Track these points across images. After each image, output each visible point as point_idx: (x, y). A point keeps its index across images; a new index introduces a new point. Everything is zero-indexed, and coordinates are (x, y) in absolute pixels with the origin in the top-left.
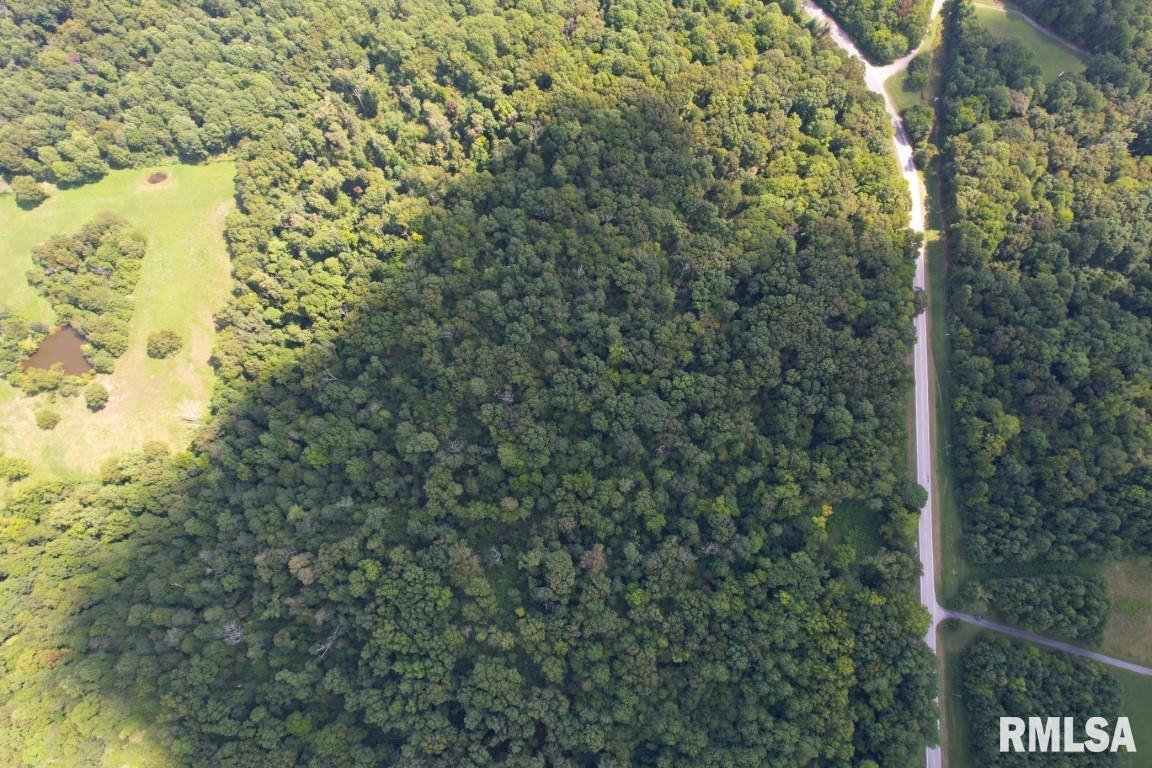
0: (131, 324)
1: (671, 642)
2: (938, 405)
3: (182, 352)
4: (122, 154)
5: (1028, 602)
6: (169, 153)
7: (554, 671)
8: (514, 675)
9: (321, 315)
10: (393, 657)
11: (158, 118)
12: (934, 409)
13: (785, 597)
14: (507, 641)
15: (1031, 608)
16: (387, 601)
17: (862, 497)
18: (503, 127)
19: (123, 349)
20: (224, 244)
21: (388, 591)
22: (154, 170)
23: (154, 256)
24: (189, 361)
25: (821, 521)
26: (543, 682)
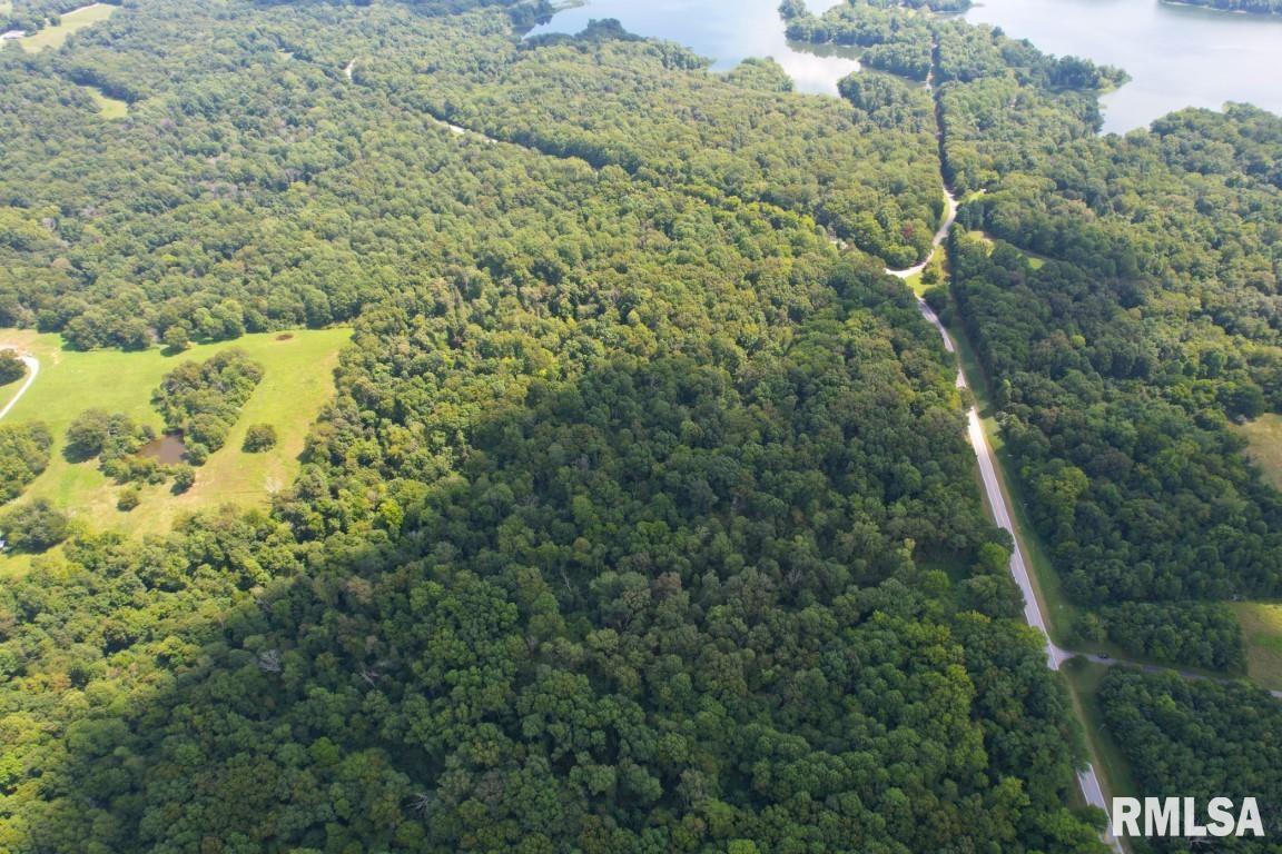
0: (232, 429)
1: (758, 653)
2: (1006, 483)
3: (275, 449)
4: (260, 319)
5: (1147, 622)
6: (299, 321)
7: (627, 675)
8: (584, 679)
9: (413, 408)
10: (448, 666)
11: (297, 296)
12: (1005, 488)
13: (879, 615)
14: (576, 650)
15: (1152, 626)
16: (449, 614)
17: (944, 535)
18: (586, 296)
19: (220, 445)
20: (332, 377)
21: (451, 601)
22: (283, 333)
23: (267, 383)
24: (279, 456)
25: (907, 553)
26: (614, 687)
